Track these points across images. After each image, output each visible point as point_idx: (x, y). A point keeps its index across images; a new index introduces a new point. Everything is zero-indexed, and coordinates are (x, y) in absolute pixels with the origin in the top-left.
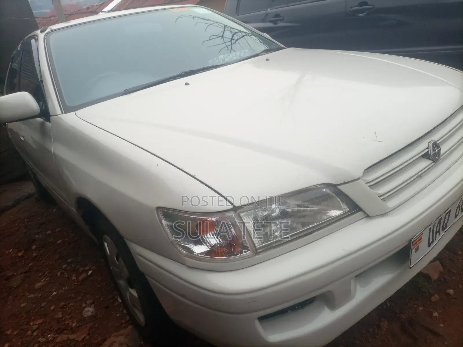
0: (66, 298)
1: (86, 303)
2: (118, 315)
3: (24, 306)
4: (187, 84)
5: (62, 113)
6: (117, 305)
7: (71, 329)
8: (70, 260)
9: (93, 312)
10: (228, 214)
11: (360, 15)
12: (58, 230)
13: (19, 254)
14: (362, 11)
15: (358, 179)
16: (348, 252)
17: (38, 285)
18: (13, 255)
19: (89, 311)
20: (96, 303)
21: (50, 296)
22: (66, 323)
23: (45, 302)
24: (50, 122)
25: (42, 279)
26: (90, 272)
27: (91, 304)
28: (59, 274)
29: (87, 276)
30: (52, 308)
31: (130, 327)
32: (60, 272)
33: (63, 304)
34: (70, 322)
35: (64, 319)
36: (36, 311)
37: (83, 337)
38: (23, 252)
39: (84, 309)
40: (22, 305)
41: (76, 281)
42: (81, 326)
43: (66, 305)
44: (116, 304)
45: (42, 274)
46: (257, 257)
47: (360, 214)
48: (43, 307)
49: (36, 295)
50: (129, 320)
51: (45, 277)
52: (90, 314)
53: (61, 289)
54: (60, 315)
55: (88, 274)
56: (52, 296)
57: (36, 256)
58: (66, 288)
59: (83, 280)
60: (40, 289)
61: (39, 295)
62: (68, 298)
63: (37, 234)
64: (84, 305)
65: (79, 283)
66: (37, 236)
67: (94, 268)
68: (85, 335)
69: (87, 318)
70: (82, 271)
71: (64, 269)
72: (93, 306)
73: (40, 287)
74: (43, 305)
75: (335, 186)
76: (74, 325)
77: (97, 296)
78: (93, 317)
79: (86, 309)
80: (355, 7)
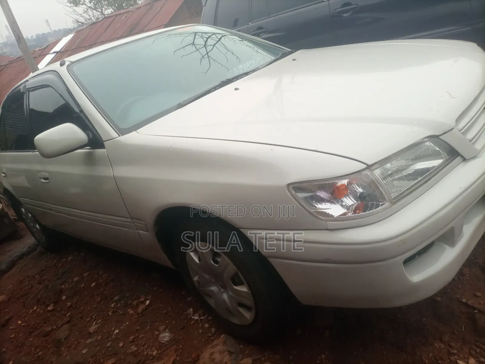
0: (132, 332)
1: (158, 331)
2: (200, 331)
3: (86, 352)
4: (236, 89)
5: (119, 136)
6: (194, 324)
7: (154, 357)
8: (116, 298)
9: (170, 336)
10: (364, 173)
11: (345, 15)
12: (86, 274)
13: (49, 308)
14: (347, 11)
15: (453, 129)
16: (463, 189)
17: (92, 329)
18: (41, 312)
19: (166, 336)
20: (169, 328)
21: (112, 335)
22: (145, 353)
23: (110, 341)
24: (105, 148)
25: (93, 323)
26: (148, 302)
27: (165, 329)
28: (110, 313)
29: (146, 306)
30: (121, 345)
31: (223, 335)
32: (111, 311)
33: (132, 337)
34: (148, 352)
35: (140, 351)
36: (103, 352)
37: (172, 359)
38: (52, 305)
39: (159, 336)
40: (84, 352)
41: (135, 314)
42: (164, 351)
43: (135, 338)
44: (192, 323)
45: (90, 319)
46: (395, 206)
47: (459, 159)
48: (109, 347)
49: (94, 339)
50: (215, 333)
51: (95, 320)
52: (167, 339)
53: (121, 326)
54: (134, 348)
55: (147, 305)
56: (115, 334)
57: (71, 306)
58: (127, 323)
59: (143, 311)
60: (97, 331)
61: (100, 337)
62: (135, 332)
63: (62, 284)
64: (157, 333)
65: (140, 315)
66: (63, 286)
67: (149, 297)
68: (174, 357)
69: (167, 343)
70: (137, 304)
71: (114, 308)
72: (167, 330)
73: (96, 330)
74: (109, 344)
75: (437, 137)
76: (154, 353)
77: (167, 321)
78: (173, 341)
79: (162, 335)
80: (339, 8)
